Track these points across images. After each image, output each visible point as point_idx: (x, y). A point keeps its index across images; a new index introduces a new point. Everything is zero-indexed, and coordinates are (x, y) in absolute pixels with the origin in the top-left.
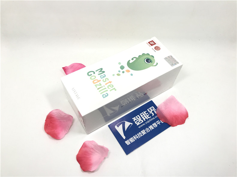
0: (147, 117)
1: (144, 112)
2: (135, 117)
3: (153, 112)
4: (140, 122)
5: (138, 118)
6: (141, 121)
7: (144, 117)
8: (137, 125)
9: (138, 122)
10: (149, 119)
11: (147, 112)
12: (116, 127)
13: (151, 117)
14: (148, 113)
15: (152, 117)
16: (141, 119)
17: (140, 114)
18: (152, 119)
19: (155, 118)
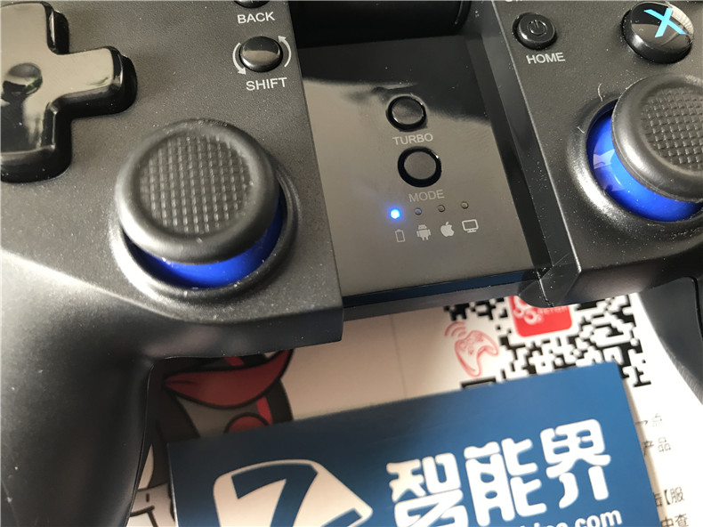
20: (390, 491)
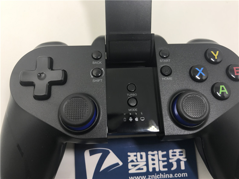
0: (159, 166)
1: (160, 152)
2: (135, 154)
3: (178, 161)
4: (139, 169)
5: (141, 158)
6: (142, 169)
7: (154, 164)
8: (130, 172)
9: (135, 166)
10: (160, 172)
11: (167, 156)
12: (87, 153)
13: (166, 169)
14: (165, 159)
15: (169, 172)
16: (145, 163)
17: (150, 153)
18: (165, 176)
19: (174, 175)
20: (128, 159)
